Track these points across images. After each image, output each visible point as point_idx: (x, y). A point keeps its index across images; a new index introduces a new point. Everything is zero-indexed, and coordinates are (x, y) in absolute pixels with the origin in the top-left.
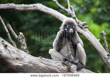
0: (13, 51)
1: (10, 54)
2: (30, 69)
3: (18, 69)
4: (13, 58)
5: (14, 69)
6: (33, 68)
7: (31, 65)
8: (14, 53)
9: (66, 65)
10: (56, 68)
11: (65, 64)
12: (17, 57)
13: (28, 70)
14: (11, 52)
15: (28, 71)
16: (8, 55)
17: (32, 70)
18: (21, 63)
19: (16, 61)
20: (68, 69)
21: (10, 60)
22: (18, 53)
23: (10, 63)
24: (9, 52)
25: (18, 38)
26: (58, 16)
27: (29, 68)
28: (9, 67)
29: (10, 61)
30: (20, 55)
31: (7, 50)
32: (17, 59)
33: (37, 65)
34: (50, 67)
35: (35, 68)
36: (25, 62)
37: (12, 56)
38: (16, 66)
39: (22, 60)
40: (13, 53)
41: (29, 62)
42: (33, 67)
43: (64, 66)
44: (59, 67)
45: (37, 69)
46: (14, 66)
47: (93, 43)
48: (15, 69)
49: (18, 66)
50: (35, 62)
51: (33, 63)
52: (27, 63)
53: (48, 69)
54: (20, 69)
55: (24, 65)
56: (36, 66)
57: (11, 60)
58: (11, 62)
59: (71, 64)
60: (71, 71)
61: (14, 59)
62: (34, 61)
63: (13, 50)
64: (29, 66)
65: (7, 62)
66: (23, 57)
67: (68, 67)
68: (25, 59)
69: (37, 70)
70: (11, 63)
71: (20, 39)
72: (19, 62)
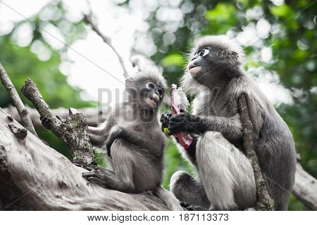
0: (45, 158)
1: (36, 164)
4: (44, 180)
8: (51, 164)
12: (61, 179)
14: (39, 158)
16: (30, 168)
18: (76, 203)
19: (57, 193)
21: (36, 184)
22: (63, 166)
23: (35, 195)
24: (33, 156)
25: (63, 126)
29: (34, 189)
30: (72, 176)
31: (26, 148)
32: (62, 186)
36: (91, 201)
37: (43, 171)
39: (80, 192)
40: (46, 165)
41: (106, 200)
50: (128, 203)
51: (119, 204)
52: (100, 203)
57: (39, 185)
58: (39, 195)
61: (48, 186)
62: (121, 200)
63: (45, 154)
66: (84, 184)
68: (90, 189)
71: (70, 130)
72: (67, 197)
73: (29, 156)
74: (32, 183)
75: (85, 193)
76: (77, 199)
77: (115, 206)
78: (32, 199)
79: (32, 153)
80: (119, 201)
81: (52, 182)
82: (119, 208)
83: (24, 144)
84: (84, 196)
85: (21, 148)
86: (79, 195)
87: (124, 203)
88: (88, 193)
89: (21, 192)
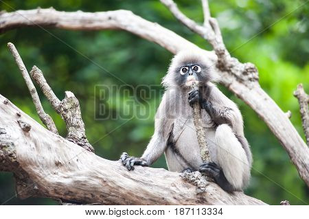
0: (45, 143)
1: (38, 150)
2: (94, 194)
3: (58, 193)
4: (44, 162)
5: (47, 192)
6: (101, 190)
7: (96, 182)
8: (50, 148)
9: (194, 185)
10: (165, 192)
11: (191, 182)
12: (57, 159)
13: (87, 196)
14: (40, 144)
15: (88, 198)
16: (33, 155)
17: (98, 196)
18: (68, 177)
19: (55, 171)
20: (198, 194)
21: (38, 166)
22: (59, 148)
23: (38, 175)
24: (36, 144)
25: (61, 107)
26: (174, 47)
27: (91, 189)
28: (36, 187)
29: (37, 171)
30: (66, 155)
31: (31, 138)
32: (58, 164)
33: (112, 182)
34: (147, 189)
35: (106, 190)
36: (79, 175)
37: (44, 155)
38: (54, 184)
39: (71, 168)
40: (45, 149)
41: (91, 173)
42: (100, 188)
43: (188, 187)
44: (173, 189)
45: (113, 194)
46: (49, 185)
47: (271, 124)
48: (51, 193)
49: (59, 184)
50: (107, 174)
51: (100, 176)
52: (86, 176)
53: (142, 195)
54: (66, 194)
55: (75, 182)
56: (110, 184)
57: (41, 167)
58: (41, 174)
59: (206, 182)
60: (208, 200)
61: (48, 166)
62: (103, 171)
63: (45, 140)
64: (91, 185)
65: (30, 173)
66: (75, 160)
67: (199, 191)
68: (79, 164)
69: (113, 196)
70: (40, 177)
71: (65, 110)
72: (62, 172)
73: (33, 145)
74: (35, 166)
75: (76, 169)
76: (70, 174)
77: (97, 177)
78: (36, 178)
79: (35, 142)
80: (101, 173)
81: (50, 163)
82: (100, 178)
83: (29, 136)
84: (74, 170)
85: (27, 139)
86: (70, 170)
87: (104, 175)
88: (78, 167)
89: (27, 174)
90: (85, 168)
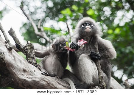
1: (15, 61)
4: (18, 68)
7: (44, 83)
8: (21, 62)
12: (24, 68)
14: (16, 59)
16: (13, 62)
18: (30, 78)
19: (23, 73)
21: (15, 69)
22: (25, 63)
27: (41, 86)
28: (12, 80)
29: (14, 71)
30: (29, 67)
31: (12, 54)
32: (25, 71)
33: (52, 84)
36: (35, 78)
37: (18, 64)
38: (22, 79)
39: (31, 74)
40: (19, 62)
41: (41, 78)
42: (46, 86)
46: (20, 79)
49: (25, 80)
50: (50, 80)
52: (39, 79)
55: (33, 81)
57: (16, 69)
61: (19, 70)
63: (19, 58)
64: (41, 84)
65: (10, 71)
66: (33, 71)
68: (35, 73)
70: (15, 74)
71: (27, 49)
72: (26, 75)
73: (13, 58)
74: (14, 68)
76: (30, 76)
77: (45, 81)
78: (13, 75)
79: (14, 56)
80: (47, 79)
81: (21, 69)
82: (46, 81)
83: (11, 53)
84: (33, 75)
85: (10, 54)
89: (9, 71)
90: (39, 75)
